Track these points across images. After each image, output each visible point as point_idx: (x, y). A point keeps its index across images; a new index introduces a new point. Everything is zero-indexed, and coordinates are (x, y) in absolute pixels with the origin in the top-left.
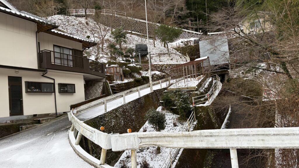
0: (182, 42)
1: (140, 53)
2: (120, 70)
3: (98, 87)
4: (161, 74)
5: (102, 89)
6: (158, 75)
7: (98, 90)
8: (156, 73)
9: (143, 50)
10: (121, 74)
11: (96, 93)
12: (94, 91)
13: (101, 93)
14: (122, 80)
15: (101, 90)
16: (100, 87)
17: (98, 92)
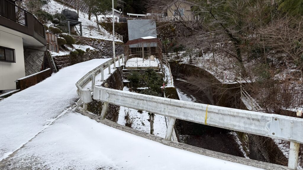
0: (103, 18)
1: (69, 22)
2: (55, 39)
3: (36, 57)
4: (95, 50)
5: (42, 60)
6: (92, 50)
7: (37, 62)
8: (90, 49)
9: (72, 18)
10: (56, 44)
11: (32, 66)
12: (30, 63)
13: (42, 66)
14: (57, 52)
15: (42, 63)
16: (39, 57)
17: (36, 65)
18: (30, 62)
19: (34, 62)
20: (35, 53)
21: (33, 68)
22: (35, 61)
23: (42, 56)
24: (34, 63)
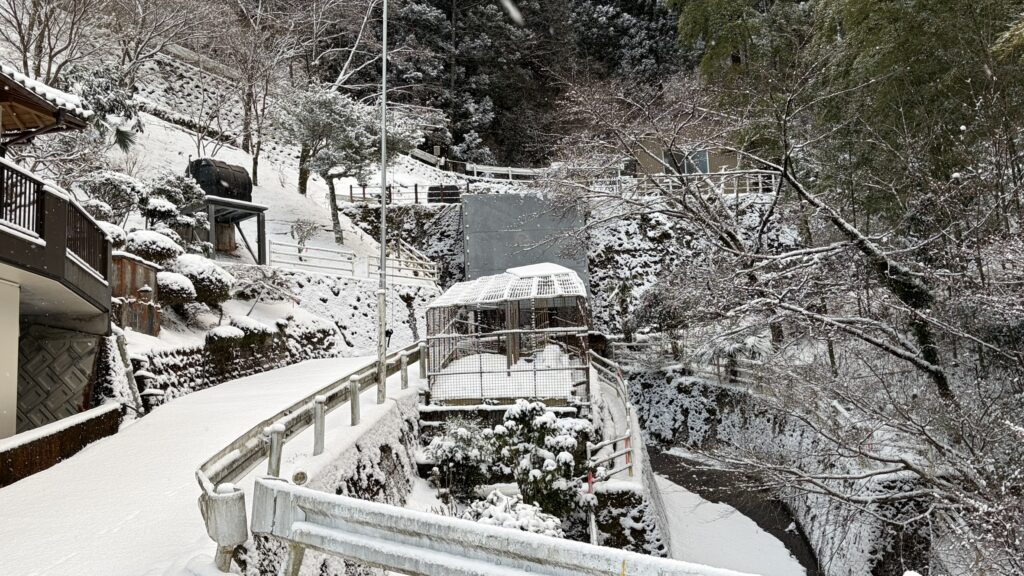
1: (212, 207)
3: (65, 358)
7: (67, 379)
8: (295, 318)
10: (149, 302)
16: (75, 359)
17: (64, 392)
18: (40, 379)
19: (55, 378)
20: (62, 341)
21: (49, 403)
22: (58, 376)
23: (91, 352)
24: (55, 382)
